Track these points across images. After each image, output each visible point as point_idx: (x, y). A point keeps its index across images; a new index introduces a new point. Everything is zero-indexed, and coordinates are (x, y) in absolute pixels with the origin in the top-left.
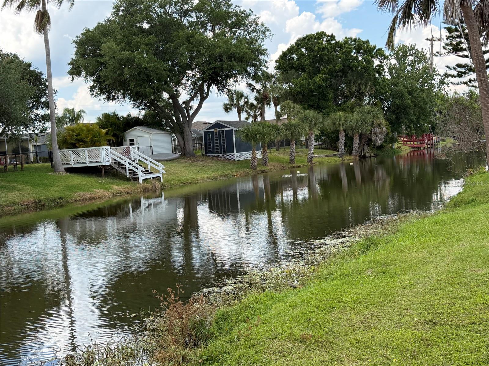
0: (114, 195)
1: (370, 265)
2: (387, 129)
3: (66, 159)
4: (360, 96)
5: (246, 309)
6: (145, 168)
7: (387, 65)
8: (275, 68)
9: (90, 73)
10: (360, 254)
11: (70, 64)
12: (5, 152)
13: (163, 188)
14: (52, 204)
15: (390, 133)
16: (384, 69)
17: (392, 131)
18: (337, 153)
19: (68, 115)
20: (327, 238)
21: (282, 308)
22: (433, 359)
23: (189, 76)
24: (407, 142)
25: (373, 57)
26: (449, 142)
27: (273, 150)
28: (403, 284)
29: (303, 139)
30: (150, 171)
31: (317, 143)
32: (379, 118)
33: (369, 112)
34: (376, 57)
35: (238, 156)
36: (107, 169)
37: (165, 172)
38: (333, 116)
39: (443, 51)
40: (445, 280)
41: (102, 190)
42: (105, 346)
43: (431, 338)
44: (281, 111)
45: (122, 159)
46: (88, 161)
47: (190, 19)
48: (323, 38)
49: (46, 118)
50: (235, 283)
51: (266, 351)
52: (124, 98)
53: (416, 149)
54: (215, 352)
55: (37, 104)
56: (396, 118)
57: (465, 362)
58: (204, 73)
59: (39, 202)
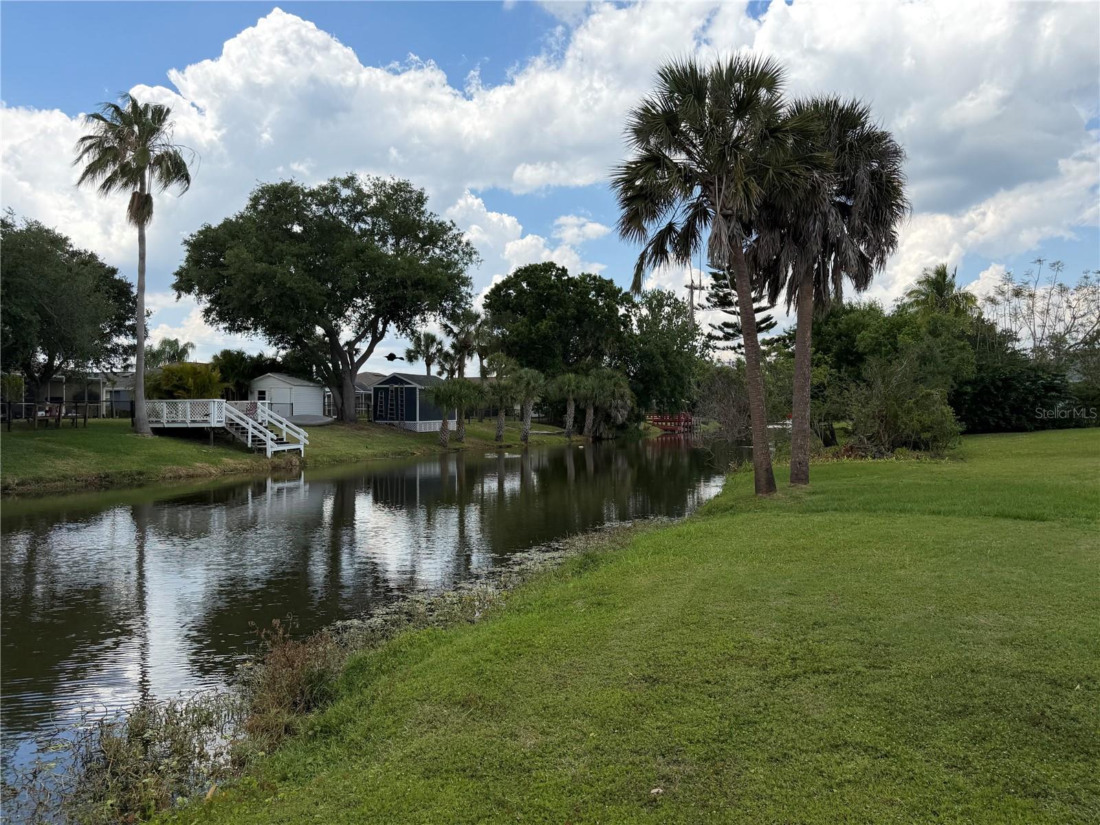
0: (224, 473)
1: (582, 593)
2: (632, 401)
3: (158, 415)
4: (599, 355)
5: (395, 654)
6: (277, 435)
7: (635, 315)
8: (483, 305)
9: (205, 290)
10: (573, 575)
11: (176, 274)
12: (62, 398)
13: (303, 465)
14: (126, 481)
15: (636, 408)
16: (631, 320)
17: (639, 405)
18: (564, 430)
19: (168, 349)
20: (533, 551)
21: (446, 654)
22: (645, 735)
23: (356, 307)
24: (657, 421)
25: (618, 303)
26: (713, 426)
27: (474, 421)
28: (622, 621)
29: (518, 407)
30: (285, 440)
31: (537, 415)
32: (621, 387)
33: (610, 378)
34: (622, 304)
35: (422, 426)
36: (219, 434)
37: (308, 443)
38: (560, 378)
39: (706, 304)
40: (678, 618)
41: (207, 465)
42: (167, 706)
43: (648, 703)
44: (489, 366)
45: (244, 420)
46: (189, 418)
47: (363, 226)
48: (552, 272)
49: (131, 350)
50: (387, 614)
51: (409, 720)
52: (255, 330)
53: (669, 432)
54: (334, 720)
55: (119, 329)
56: (645, 388)
57: (688, 739)
58: (378, 304)
59: (105, 478)
